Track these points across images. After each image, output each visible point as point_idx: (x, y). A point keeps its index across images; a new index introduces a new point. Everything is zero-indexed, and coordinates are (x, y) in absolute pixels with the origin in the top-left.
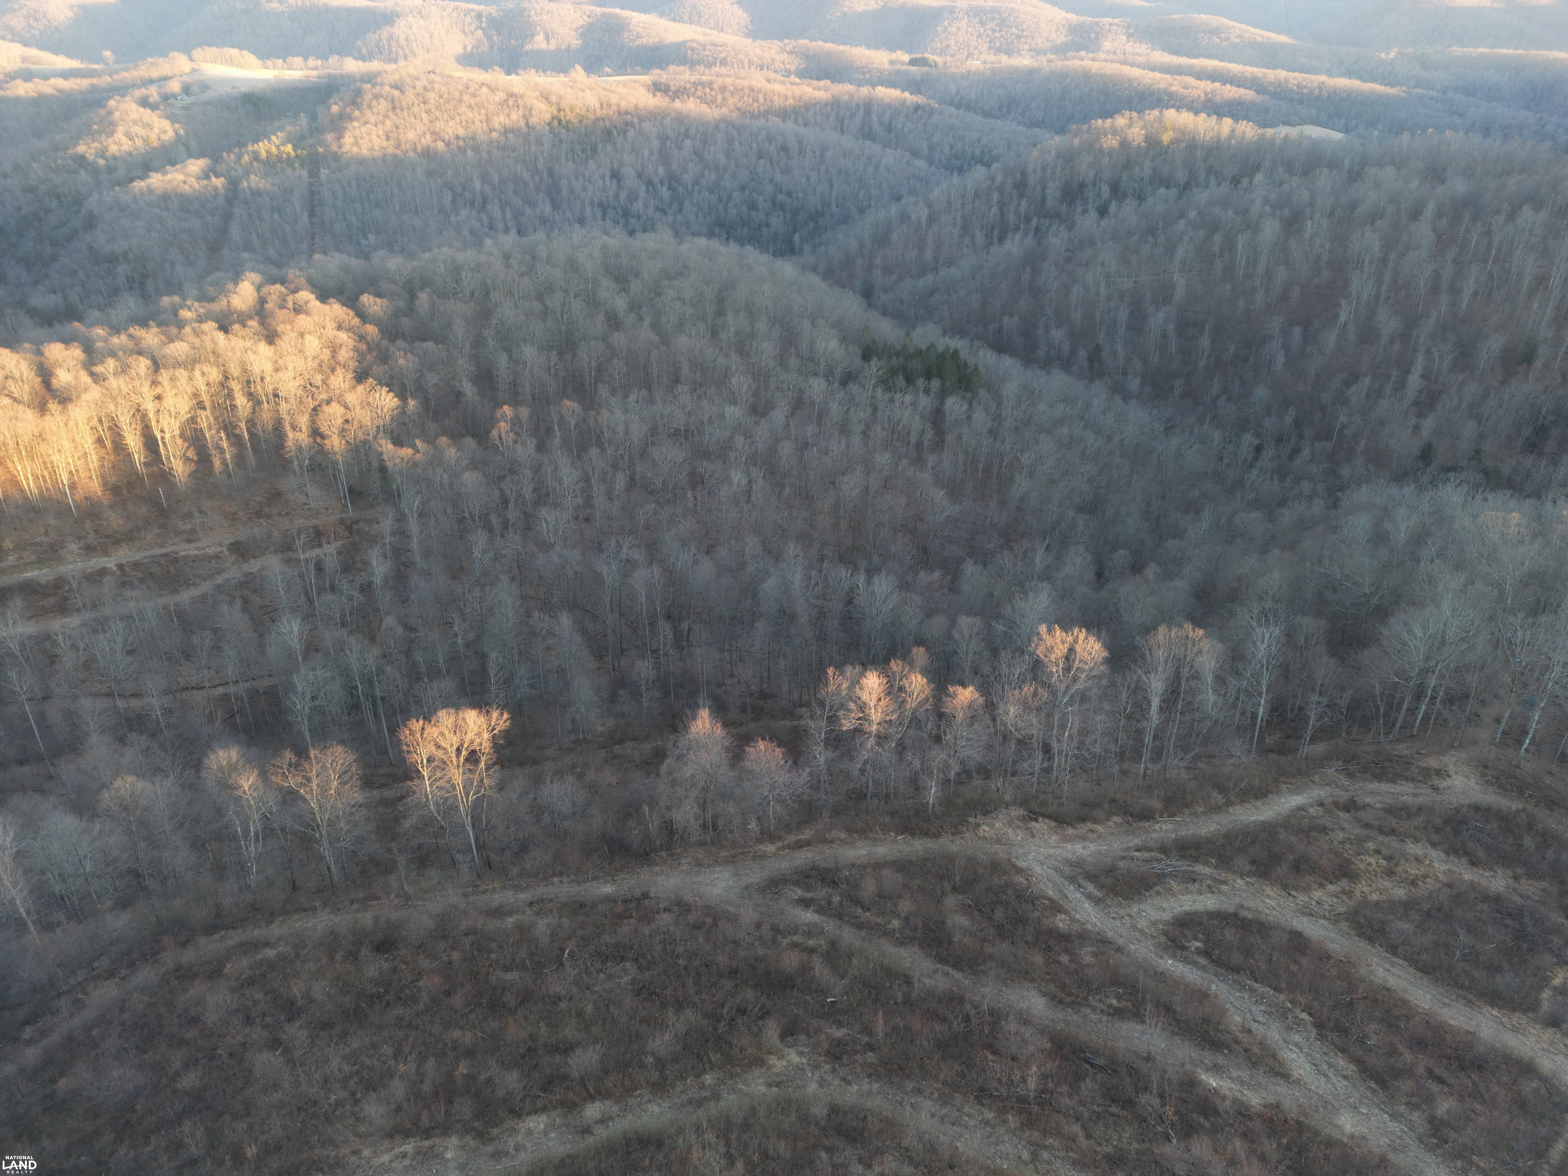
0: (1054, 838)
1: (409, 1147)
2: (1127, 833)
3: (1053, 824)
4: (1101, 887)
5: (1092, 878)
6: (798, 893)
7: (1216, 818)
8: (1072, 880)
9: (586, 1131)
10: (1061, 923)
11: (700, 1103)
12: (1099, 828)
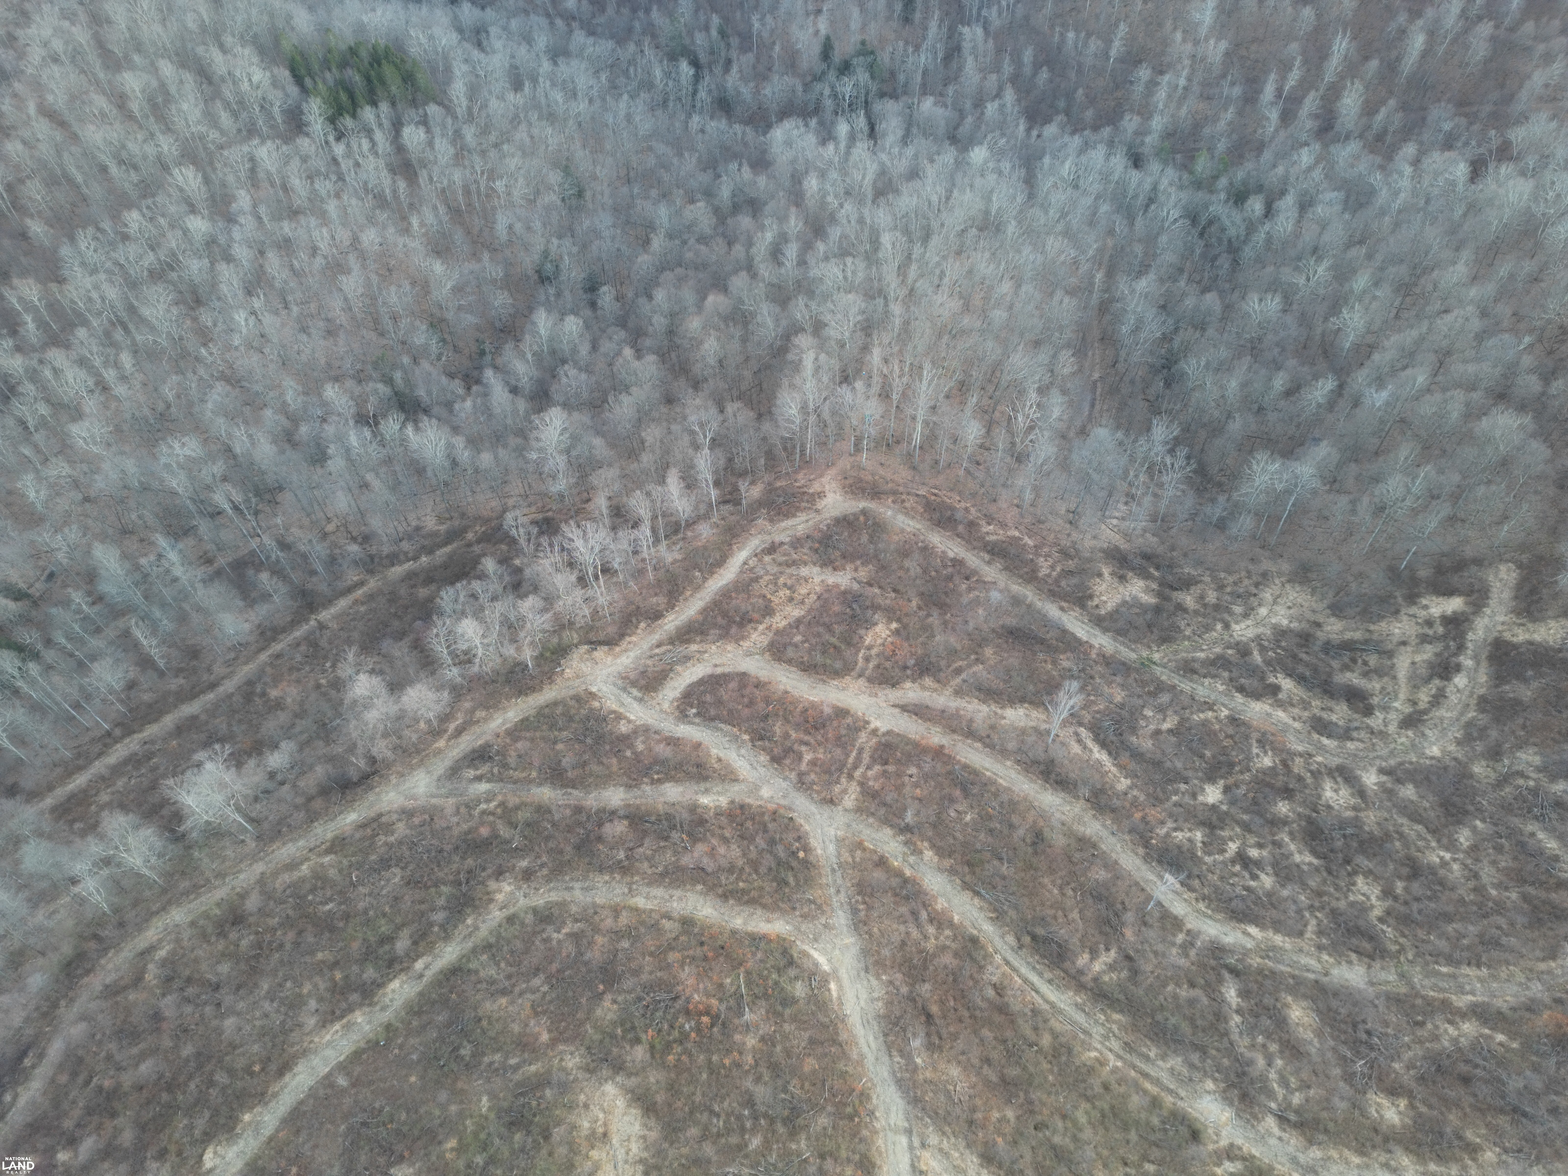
0: (610, 659)
1: (337, 1026)
2: (650, 633)
3: (606, 648)
4: (640, 689)
5: (634, 684)
6: (471, 773)
7: (698, 596)
8: (624, 689)
9: (421, 976)
10: (623, 728)
11: (470, 935)
12: (634, 639)
